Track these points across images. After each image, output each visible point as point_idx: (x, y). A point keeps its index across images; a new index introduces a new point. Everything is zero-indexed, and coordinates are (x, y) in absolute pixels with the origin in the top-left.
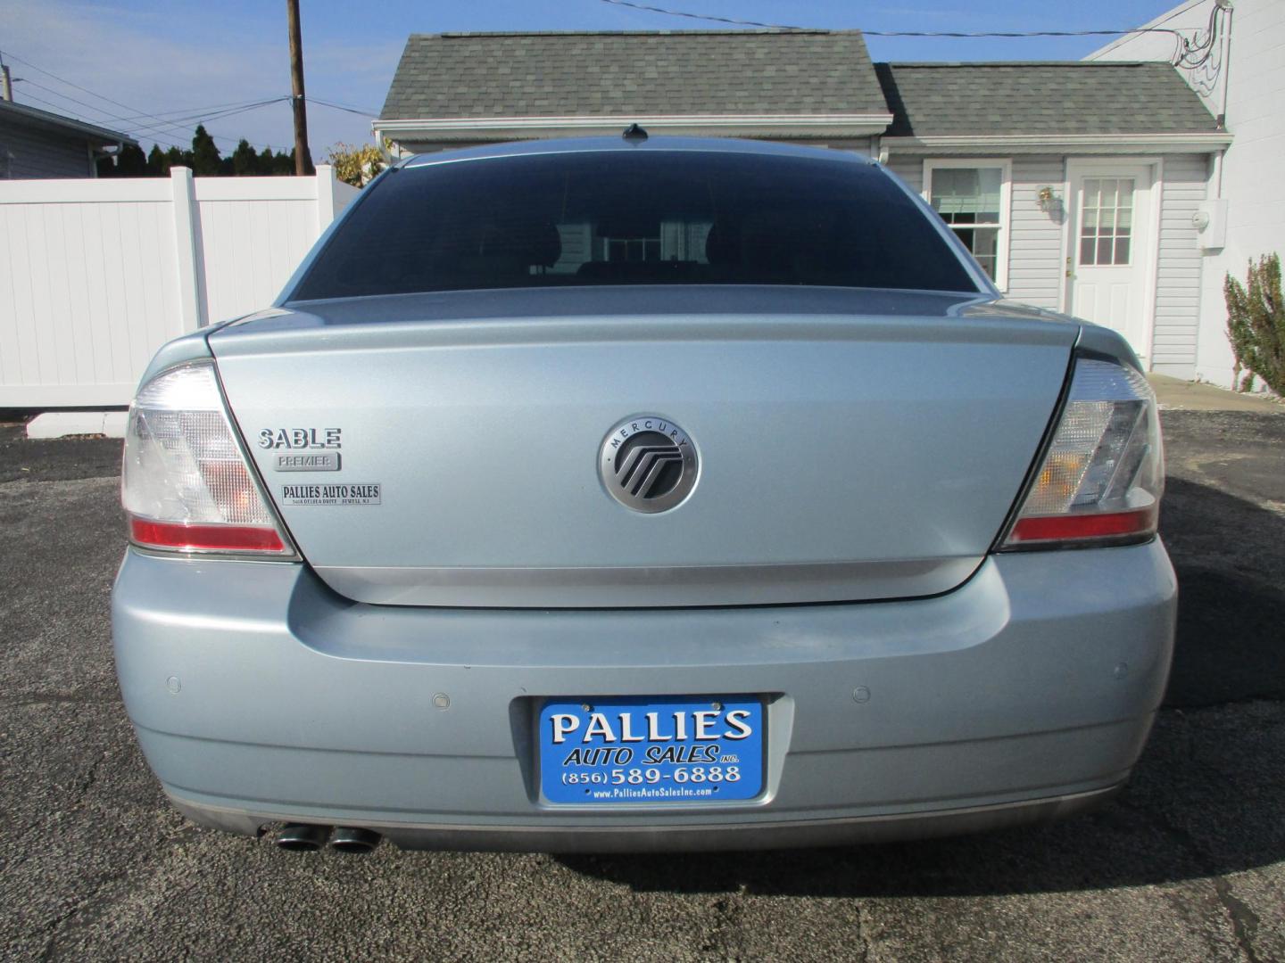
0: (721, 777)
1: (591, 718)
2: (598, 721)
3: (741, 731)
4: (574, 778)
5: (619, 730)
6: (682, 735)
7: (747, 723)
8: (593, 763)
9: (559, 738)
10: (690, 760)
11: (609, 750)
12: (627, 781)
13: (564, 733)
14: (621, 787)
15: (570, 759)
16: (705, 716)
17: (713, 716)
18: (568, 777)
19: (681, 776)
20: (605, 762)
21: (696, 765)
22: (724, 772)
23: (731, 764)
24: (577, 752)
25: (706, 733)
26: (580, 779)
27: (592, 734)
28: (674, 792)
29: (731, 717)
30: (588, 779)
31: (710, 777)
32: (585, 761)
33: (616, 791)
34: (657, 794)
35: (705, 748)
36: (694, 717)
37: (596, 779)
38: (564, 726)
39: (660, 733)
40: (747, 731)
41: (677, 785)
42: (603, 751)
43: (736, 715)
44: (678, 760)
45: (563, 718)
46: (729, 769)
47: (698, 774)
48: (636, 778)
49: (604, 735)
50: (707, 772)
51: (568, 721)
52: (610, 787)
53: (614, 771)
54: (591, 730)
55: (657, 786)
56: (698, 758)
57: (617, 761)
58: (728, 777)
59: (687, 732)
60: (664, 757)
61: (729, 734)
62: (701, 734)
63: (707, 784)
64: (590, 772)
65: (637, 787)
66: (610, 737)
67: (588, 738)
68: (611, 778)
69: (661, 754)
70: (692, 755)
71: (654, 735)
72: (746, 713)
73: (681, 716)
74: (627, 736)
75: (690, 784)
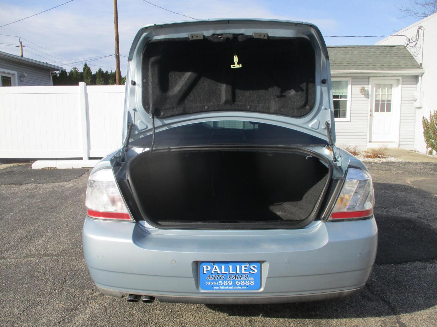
0: (249, 284)
1: (214, 267)
2: (216, 268)
3: (254, 271)
4: (209, 283)
5: (221, 270)
6: (238, 272)
7: (256, 269)
8: (214, 279)
9: (205, 272)
10: (240, 279)
11: (218, 276)
12: (223, 284)
13: (206, 271)
14: (222, 286)
15: (208, 278)
16: (245, 267)
17: (247, 267)
18: (207, 283)
19: (238, 283)
20: (217, 279)
21: (242, 280)
22: (250, 282)
23: (252, 280)
24: (210, 276)
25: (245, 271)
26: (211, 284)
27: (214, 271)
28: (236, 288)
29: (252, 267)
30: (213, 284)
31: (246, 284)
32: (212, 279)
33: (220, 287)
34: (231, 288)
35: (245, 276)
36: (242, 267)
37: (215, 284)
38: (206, 269)
39: (232, 271)
40: (256, 271)
41: (237, 286)
42: (217, 276)
43: (253, 267)
44: (237, 279)
45: (206, 267)
46: (251, 281)
47: (243, 283)
48: (226, 284)
49: (217, 271)
50: (245, 282)
51: (207, 267)
52: (218, 286)
53: (220, 282)
54: (214, 270)
55: (231, 286)
56: (243, 278)
57: (220, 279)
58: (251, 284)
59: (240, 271)
60: (233, 278)
61: (251, 272)
62: (243, 272)
63: (245, 285)
64: (213, 282)
65: (226, 286)
66: (219, 272)
67: (213, 272)
68: (219, 283)
69: (233, 277)
70: (241, 277)
71: (231, 272)
72: (256, 266)
73: (238, 267)
74: (223, 272)
75: (240, 286)
